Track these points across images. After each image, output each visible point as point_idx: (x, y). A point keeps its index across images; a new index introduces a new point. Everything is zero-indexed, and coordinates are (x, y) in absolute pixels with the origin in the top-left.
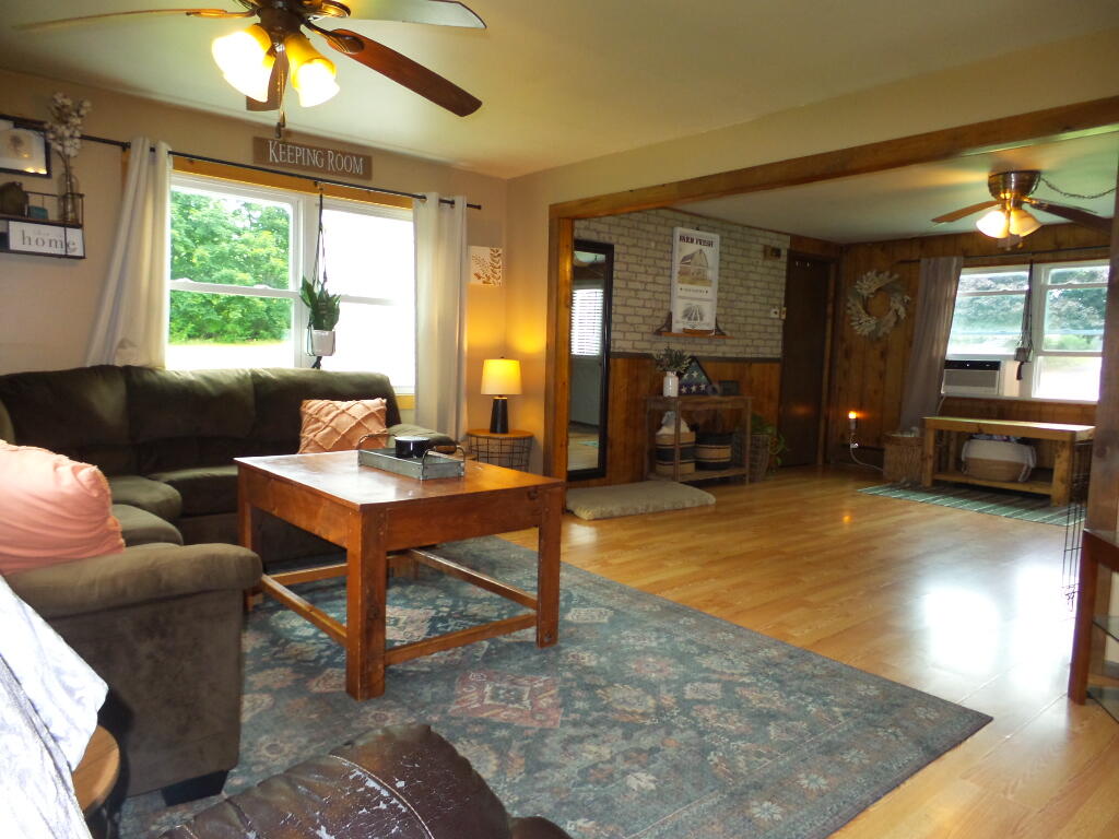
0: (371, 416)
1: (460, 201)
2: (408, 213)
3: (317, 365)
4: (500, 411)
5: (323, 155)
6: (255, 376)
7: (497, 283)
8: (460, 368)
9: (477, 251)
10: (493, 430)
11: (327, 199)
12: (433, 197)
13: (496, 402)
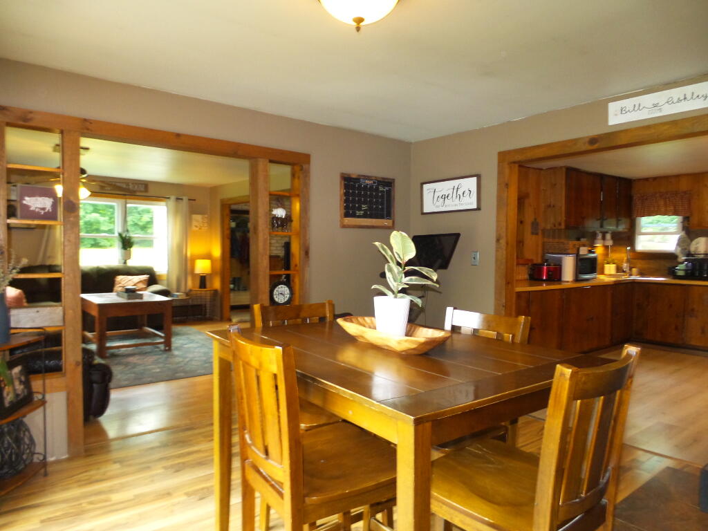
0: (141, 282)
1: (185, 199)
2: (163, 203)
3: (125, 263)
4: (203, 280)
5: (128, 184)
6: (98, 268)
7: (205, 229)
8: (186, 264)
9: (195, 217)
10: (201, 287)
11: (128, 201)
12: (173, 198)
13: (202, 276)
